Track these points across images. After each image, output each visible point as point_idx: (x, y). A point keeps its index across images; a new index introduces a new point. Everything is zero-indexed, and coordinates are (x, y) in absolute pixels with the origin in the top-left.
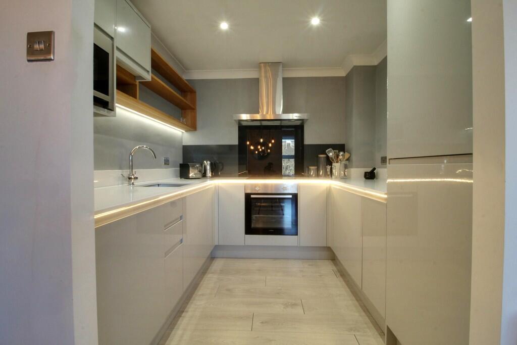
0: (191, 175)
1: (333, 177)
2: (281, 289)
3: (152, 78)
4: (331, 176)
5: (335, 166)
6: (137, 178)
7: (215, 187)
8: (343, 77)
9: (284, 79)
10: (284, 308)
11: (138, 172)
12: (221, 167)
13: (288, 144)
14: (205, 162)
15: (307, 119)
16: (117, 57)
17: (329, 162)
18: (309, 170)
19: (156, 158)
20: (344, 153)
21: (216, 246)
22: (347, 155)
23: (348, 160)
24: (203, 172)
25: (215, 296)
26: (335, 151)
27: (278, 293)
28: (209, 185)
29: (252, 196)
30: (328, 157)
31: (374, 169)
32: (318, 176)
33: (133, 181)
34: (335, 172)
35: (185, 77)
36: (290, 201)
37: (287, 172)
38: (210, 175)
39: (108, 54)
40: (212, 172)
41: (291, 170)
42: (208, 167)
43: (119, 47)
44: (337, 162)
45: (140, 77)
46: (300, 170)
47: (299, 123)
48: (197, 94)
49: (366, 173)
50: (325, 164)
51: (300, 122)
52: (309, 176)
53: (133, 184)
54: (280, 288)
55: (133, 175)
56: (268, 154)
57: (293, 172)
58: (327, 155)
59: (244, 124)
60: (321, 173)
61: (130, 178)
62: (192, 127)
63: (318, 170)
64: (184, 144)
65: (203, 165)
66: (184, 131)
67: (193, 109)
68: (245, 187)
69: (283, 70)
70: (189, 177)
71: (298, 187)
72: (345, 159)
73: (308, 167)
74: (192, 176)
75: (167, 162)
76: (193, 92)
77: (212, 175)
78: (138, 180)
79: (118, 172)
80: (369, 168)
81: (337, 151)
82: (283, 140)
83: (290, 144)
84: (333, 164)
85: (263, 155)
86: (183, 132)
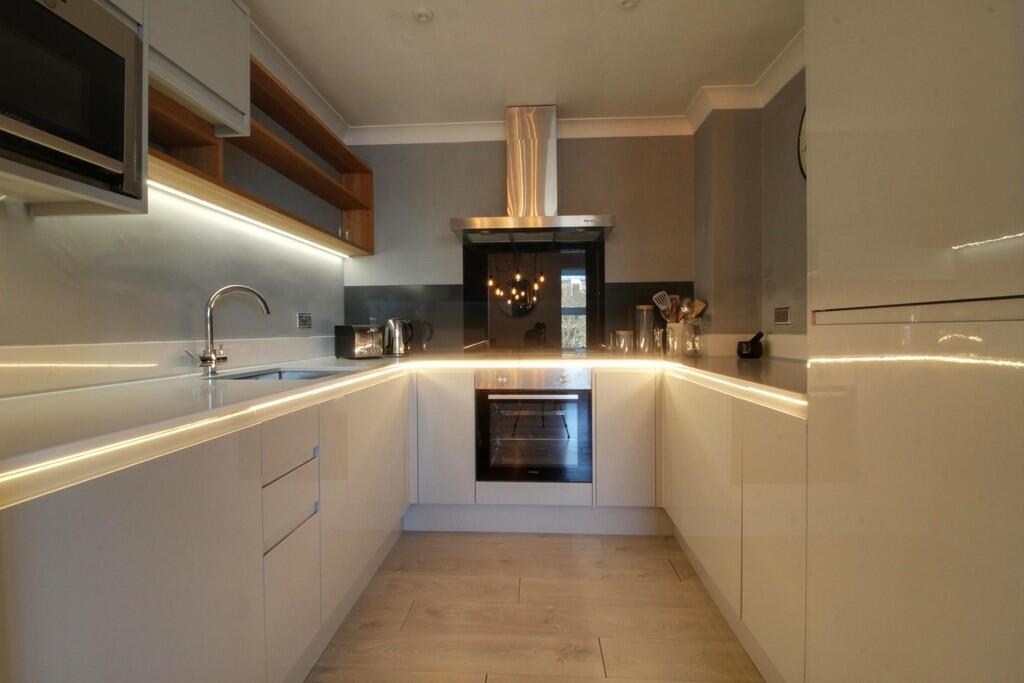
0: (358, 350)
1: (669, 353)
2: (551, 611)
3: (253, 129)
4: (665, 352)
5: (673, 330)
6: (225, 359)
7: (411, 377)
8: (689, 136)
9: (560, 143)
10: (559, 660)
11: (227, 346)
12: (428, 333)
13: (574, 285)
14: (391, 321)
15: (612, 228)
16: (150, 72)
17: (659, 320)
18: (616, 338)
19: (268, 312)
20: (693, 300)
21: (412, 506)
22: (699, 306)
23: (700, 315)
24: (386, 344)
25: (401, 629)
26: (673, 296)
27: (546, 621)
28: (398, 372)
29: (491, 397)
30: (656, 310)
31: (760, 335)
32: (635, 351)
33: (213, 366)
34: (673, 342)
35: (348, 140)
36: (575, 406)
37: (573, 342)
38: (402, 350)
39: (123, 59)
40: (406, 344)
41: (580, 337)
42: (397, 333)
43: (156, 47)
44: (677, 321)
45: (225, 128)
46: (598, 339)
47: (592, 237)
48: (374, 175)
49: (740, 344)
50: (652, 325)
51: (596, 233)
52: (617, 352)
53: (213, 372)
54: (550, 607)
55: (215, 352)
56: (534, 306)
57: (583, 343)
58: (654, 304)
59: (475, 239)
60: (642, 345)
61: (205, 360)
62: (363, 245)
63: (635, 337)
64: (347, 284)
65: (387, 329)
66: (346, 256)
67: (366, 207)
68: (478, 375)
69: (557, 123)
70: (354, 354)
71: (594, 375)
72: (693, 315)
73: (614, 333)
74: (361, 353)
75: (305, 322)
76: (366, 171)
77: (406, 349)
78: (227, 364)
79: (177, 346)
80: (746, 332)
81: (677, 297)
82: (564, 278)
83: (578, 286)
84: (669, 325)
85: (525, 307)
86: (344, 259)
